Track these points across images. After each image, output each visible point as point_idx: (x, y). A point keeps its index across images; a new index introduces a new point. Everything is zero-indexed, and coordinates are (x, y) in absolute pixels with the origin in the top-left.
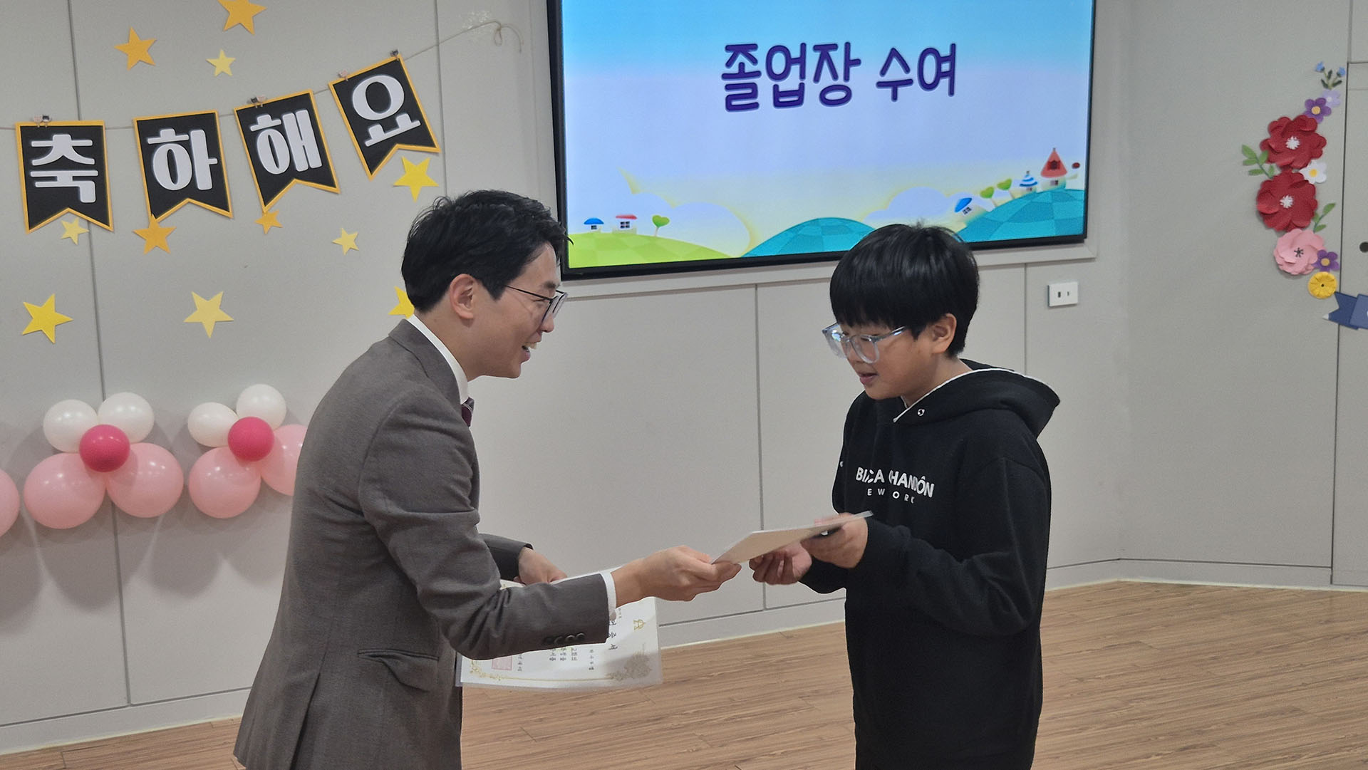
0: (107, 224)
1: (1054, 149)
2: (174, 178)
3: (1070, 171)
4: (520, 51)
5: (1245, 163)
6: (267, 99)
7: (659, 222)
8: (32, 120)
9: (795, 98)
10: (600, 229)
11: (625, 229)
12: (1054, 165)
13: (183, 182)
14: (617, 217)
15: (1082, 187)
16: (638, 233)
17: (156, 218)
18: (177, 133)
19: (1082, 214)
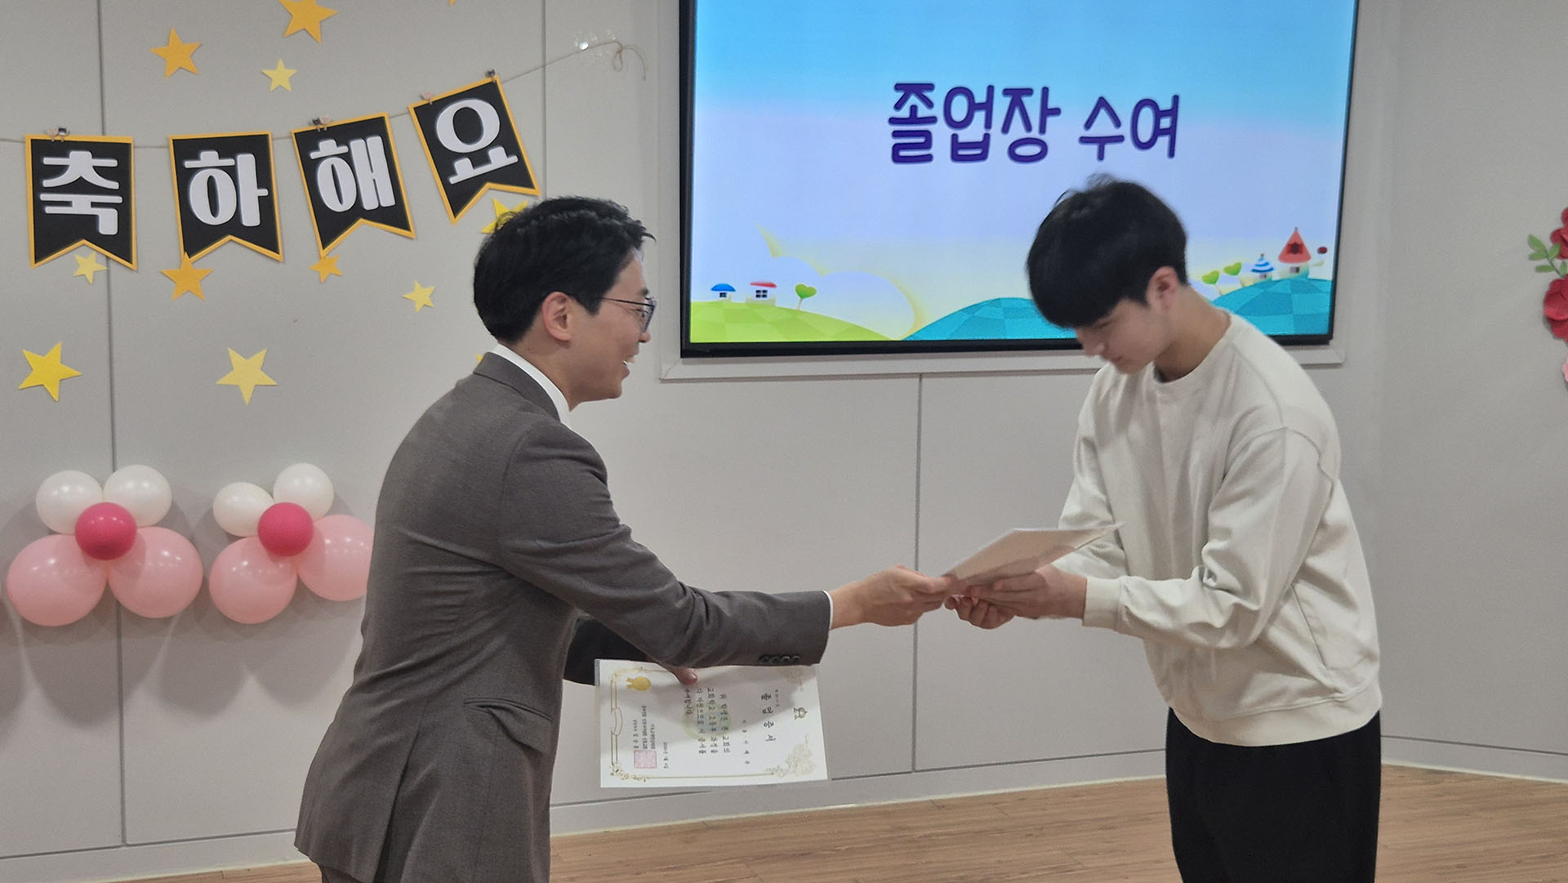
0: (129, 260)
1: (1296, 229)
2: (214, 210)
3: (1315, 256)
4: (645, 78)
5: (1532, 258)
6: (332, 121)
7: (804, 293)
8: (46, 133)
9: (978, 152)
10: (730, 297)
11: (761, 299)
12: (1295, 249)
13: (225, 215)
14: (753, 284)
15: (1330, 277)
16: (777, 305)
17: (190, 257)
18: (221, 157)
19: (1327, 309)
